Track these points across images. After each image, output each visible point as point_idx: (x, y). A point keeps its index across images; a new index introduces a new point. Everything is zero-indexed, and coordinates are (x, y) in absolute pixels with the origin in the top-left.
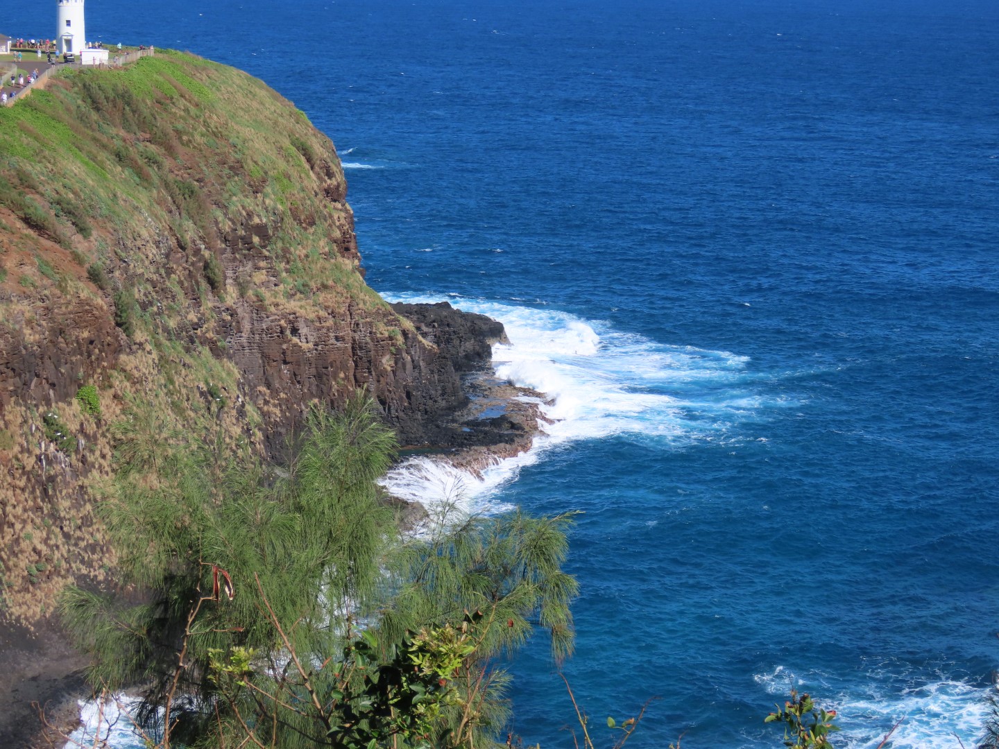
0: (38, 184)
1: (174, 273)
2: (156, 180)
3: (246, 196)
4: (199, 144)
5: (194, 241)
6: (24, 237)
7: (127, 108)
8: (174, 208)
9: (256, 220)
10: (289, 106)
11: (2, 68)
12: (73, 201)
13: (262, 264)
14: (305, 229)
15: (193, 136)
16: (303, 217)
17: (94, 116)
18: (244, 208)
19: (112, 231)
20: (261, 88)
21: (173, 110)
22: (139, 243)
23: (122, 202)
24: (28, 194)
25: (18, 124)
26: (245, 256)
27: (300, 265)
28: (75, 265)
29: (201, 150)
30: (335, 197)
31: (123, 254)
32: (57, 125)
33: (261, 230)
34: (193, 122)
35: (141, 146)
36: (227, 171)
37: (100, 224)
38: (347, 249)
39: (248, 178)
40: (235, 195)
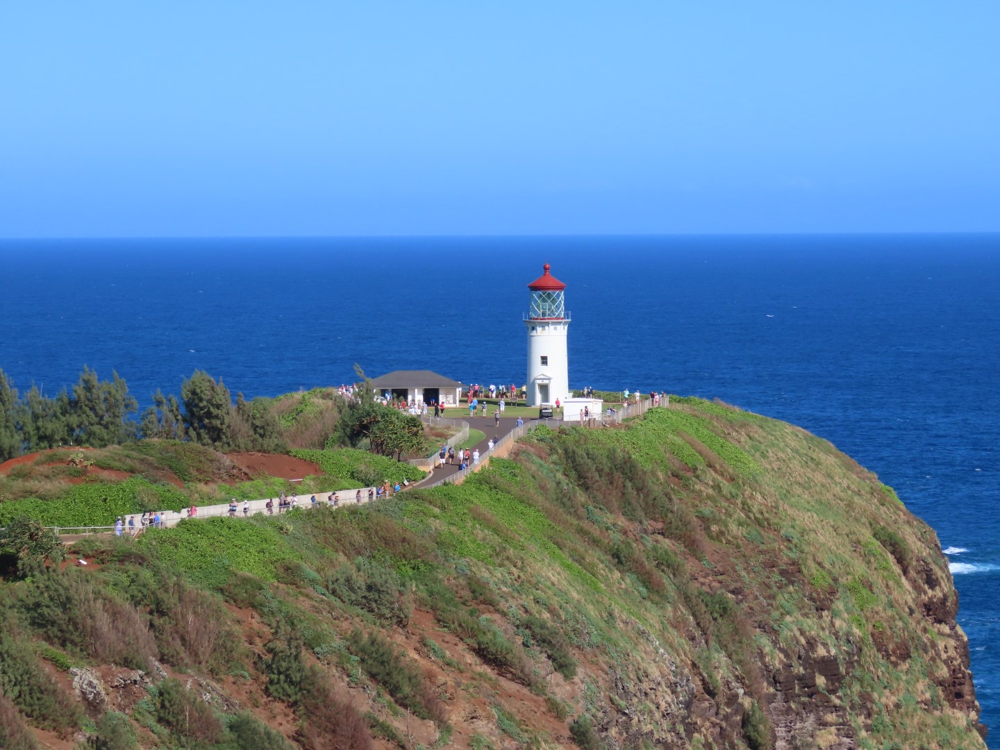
0: (498, 598)
1: (700, 732)
2: (671, 591)
3: (806, 615)
4: (735, 538)
5: (727, 683)
6: (477, 677)
7: (629, 484)
8: (697, 633)
9: (821, 651)
10: (870, 479)
11: (448, 428)
12: (550, 624)
13: (831, 717)
14: (895, 665)
15: (726, 526)
16: (891, 647)
17: (581, 497)
18: (802, 633)
19: (606, 668)
20: (828, 452)
21: (697, 487)
22: (645, 686)
23: (622, 625)
24: (483, 613)
25: (470, 510)
26: (804, 706)
27: (887, 719)
28: (552, 719)
29: (738, 547)
30: (941, 616)
31: (623, 703)
32: (525, 511)
33: (828, 666)
34: (726, 504)
35: (649, 541)
36: (776, 577)
37: (589, 657)
38: (959, 695)
39: (808, 587)
40: (788, 613)
